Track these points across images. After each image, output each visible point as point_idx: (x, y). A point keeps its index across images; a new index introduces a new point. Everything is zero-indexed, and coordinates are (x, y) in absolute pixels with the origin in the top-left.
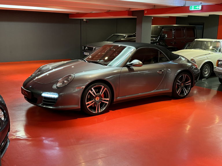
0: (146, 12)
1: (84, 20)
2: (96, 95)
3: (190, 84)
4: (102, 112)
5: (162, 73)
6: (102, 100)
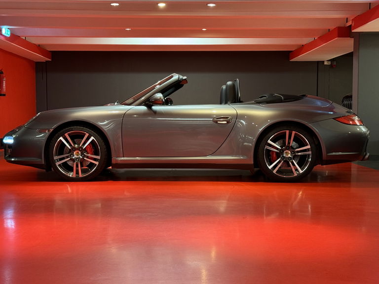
0: (353, 24)
1: (326, 63)
2: (74, 148)
3: (310, 152)
4: (84, 177)
5: (228, 122)
6: (88, 157)
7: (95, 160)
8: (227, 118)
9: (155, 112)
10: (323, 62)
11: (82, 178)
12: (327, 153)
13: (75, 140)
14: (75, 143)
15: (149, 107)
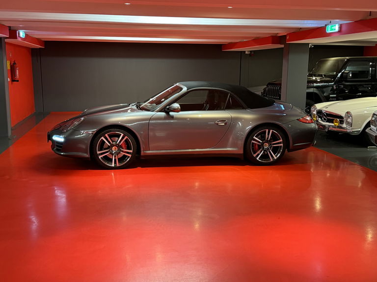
0: (288, 38)
1: (247, 53)
2: (113, 144)
3: (282, 145)
4: (121, 166)
5: (226, 124)
6: (123, 151)
7: (129, 153)
8: (224, 121)
9: (172, 117)
10: (245, 52)
11: (119, 167)
12: (293, 144)
13: (112, 138)
14: (113, 141)
15: (167, 113)
